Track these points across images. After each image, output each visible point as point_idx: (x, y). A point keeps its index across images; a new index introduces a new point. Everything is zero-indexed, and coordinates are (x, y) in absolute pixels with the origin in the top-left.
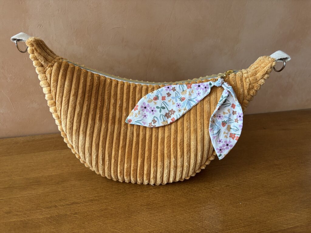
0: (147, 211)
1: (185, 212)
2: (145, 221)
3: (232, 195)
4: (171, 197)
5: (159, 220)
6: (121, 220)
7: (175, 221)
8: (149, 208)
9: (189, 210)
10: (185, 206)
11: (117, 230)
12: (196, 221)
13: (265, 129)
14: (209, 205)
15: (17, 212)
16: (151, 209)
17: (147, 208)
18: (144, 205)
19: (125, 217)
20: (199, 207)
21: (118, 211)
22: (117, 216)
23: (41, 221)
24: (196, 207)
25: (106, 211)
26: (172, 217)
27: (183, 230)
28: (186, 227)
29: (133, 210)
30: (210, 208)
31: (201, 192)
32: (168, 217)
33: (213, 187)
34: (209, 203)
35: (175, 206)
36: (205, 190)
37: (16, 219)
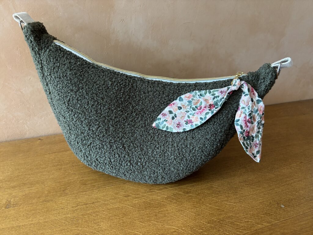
0: (247, 187)
1: (280, 185)
2: (252, 195)
3: (309, 169)
4: (260, 174)
5: (262, 193)
6: (230, 195)
7: (276, 193)
8: (248, 184)
9: (282, 183)
10: (276, 180)
11: (232, 203)
12: (293, 192)
13: (304, 114)
14: (296, 178)
15: (135, 195)
16: (250, 185)
17: (246, 184)
18: (242, 182)
19: (232, 192)
20: (289, 181)
21: (223, 188)
22: (225, 193)
23: (161, 201)
24: (286, 181)
25: (213, 189)
26: (271, 190)
27: (286, 199)
28: (288, 197)
29: (235, 187)
30: (297, 181)
31: (282, 168)
32: (268, 190)
33: (290, 164)
34: (294, 177)
35: (268, 181)
36: (285, 167)
37: (138, 201)
